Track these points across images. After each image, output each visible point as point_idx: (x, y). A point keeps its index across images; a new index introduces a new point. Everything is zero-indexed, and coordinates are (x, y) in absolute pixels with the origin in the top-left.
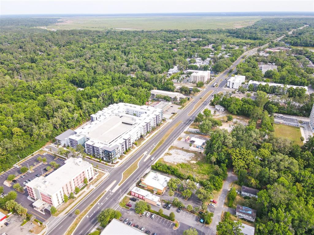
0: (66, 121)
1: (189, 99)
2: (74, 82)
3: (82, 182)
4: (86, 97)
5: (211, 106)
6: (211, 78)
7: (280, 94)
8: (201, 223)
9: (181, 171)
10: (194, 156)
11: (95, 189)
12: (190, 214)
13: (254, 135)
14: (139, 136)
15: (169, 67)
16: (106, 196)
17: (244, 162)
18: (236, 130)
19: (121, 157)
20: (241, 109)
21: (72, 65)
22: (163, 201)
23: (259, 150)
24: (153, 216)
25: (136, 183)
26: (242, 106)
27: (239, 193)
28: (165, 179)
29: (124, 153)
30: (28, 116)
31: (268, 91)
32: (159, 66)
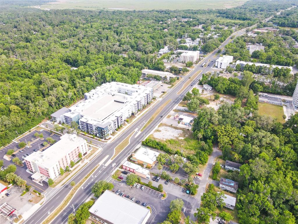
0: (61, 99)
1: (178, 79)
2: (68, 62)
3: (76, 157)
4: (79, 76)
5: (200, 86)
6: (200, 58)
7: (265, 74)
8: (187, 194)
9: (169, 147)
10: (182, 133)
11: (89, 164)
12: (177, 186)
13: (239, 113)
14: (130, 114)
15: (160, 47)
16: (99, 169)
17: (229, 138)
18: (223, 108)
19: (113, 133)
20: (228, 89)
21: (66, 45)
22: (152, 174)
23: (243, 127)
24: (143, 188)
25: (127, 157)
26: (229, 85)
27: (223, 167)
28: (154, 154)
29: (116, 130)
30: (25, 94)
31: (254, 71)
32: (150, 46)
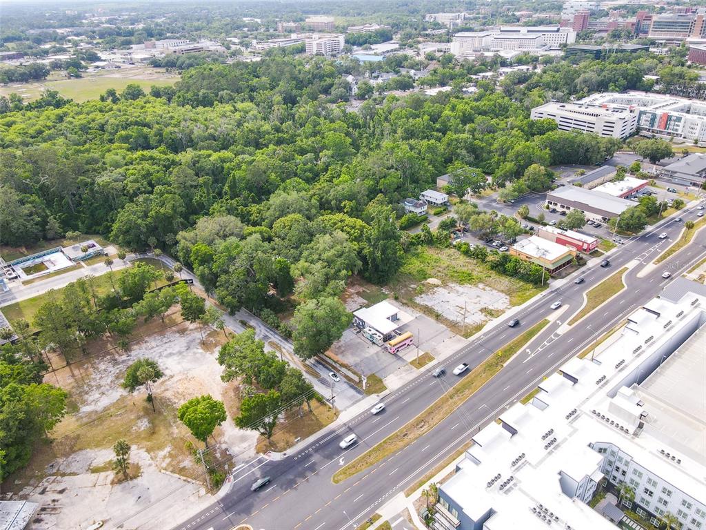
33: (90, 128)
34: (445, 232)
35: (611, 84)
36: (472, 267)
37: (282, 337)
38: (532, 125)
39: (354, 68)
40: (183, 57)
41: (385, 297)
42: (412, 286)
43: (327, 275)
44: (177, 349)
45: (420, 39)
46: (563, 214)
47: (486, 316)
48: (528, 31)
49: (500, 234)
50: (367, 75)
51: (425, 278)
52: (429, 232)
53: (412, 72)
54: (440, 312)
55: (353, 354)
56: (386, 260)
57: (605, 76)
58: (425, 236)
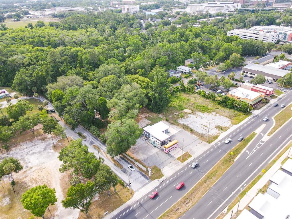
33: (16, 39)
34: (192, 86)
35: (262, 23)
36: (208, 103)
37: (101, 142)
38: (228, 38)
39: (143, 17)
40: (67, 13)
41: (161, 119)
42: (176, 113)
43: (128, 106)
44: (38, 150)
45: (173, 7)
46: (251, 77)
47: (219, 130)
48: (220, 4)
49: (221, 87)
50: (149, 19)
51: (183, 109)
52: (183, 85)
53: (170, 19)
54: (192, 128)
55: (143, 153)
56: (161, 99)
57: (259, 19)
58: (181, 87)
